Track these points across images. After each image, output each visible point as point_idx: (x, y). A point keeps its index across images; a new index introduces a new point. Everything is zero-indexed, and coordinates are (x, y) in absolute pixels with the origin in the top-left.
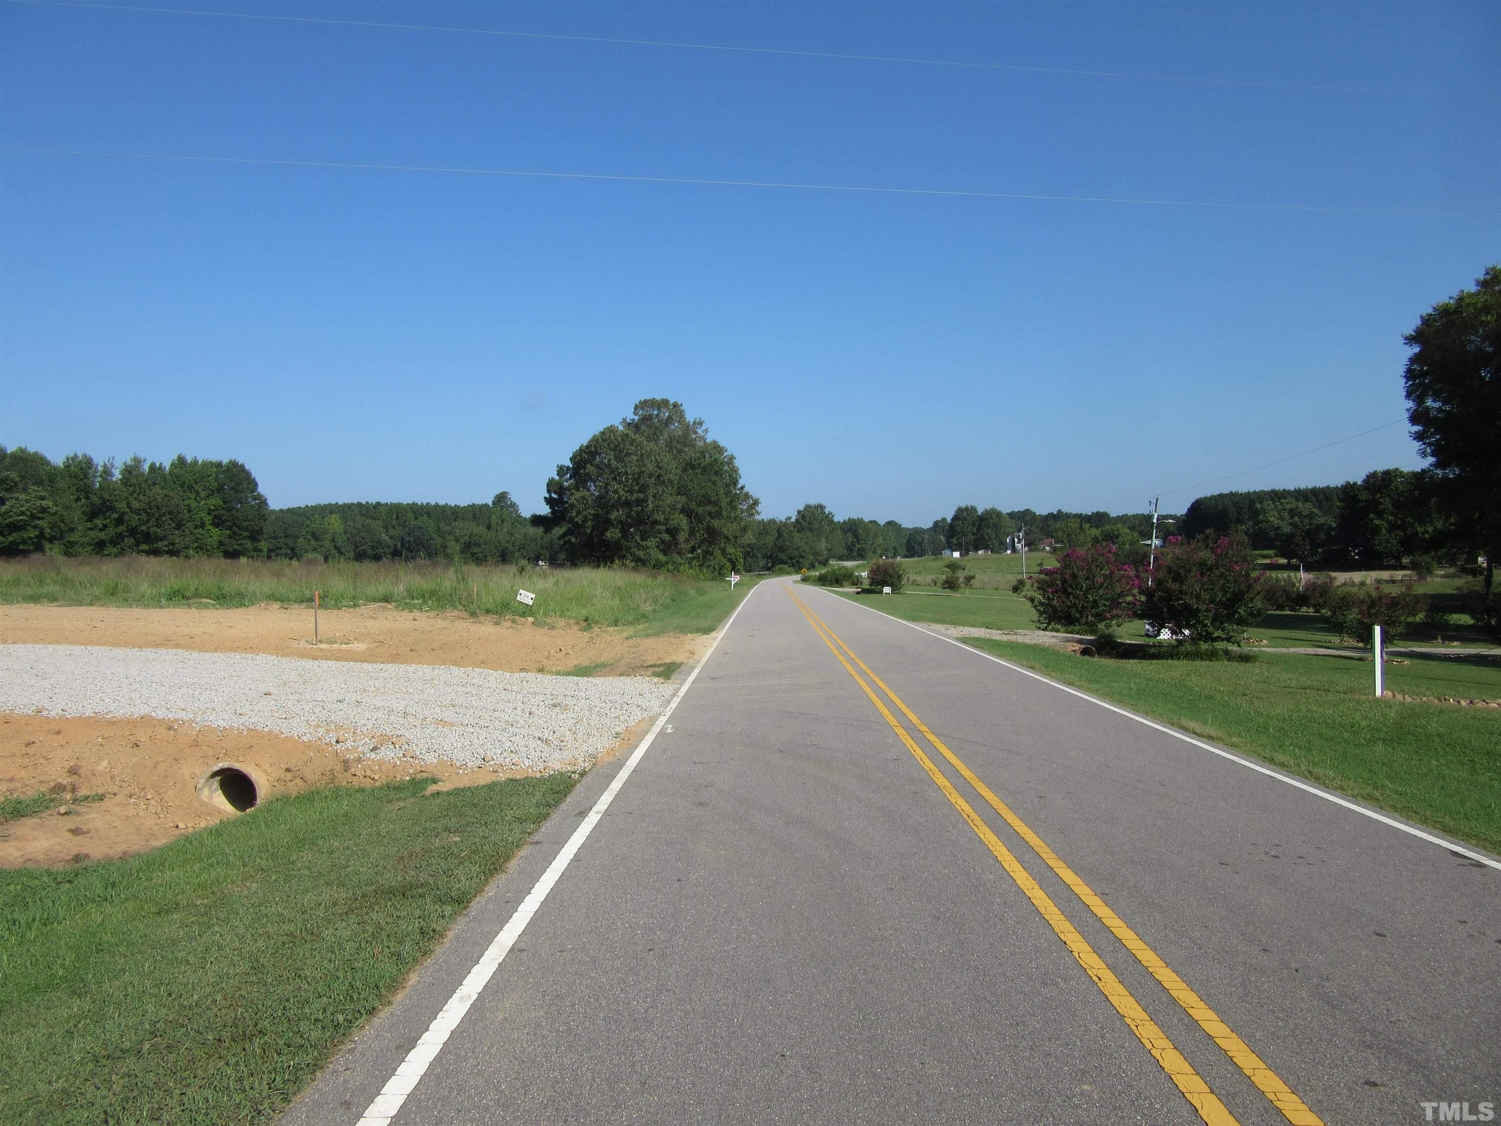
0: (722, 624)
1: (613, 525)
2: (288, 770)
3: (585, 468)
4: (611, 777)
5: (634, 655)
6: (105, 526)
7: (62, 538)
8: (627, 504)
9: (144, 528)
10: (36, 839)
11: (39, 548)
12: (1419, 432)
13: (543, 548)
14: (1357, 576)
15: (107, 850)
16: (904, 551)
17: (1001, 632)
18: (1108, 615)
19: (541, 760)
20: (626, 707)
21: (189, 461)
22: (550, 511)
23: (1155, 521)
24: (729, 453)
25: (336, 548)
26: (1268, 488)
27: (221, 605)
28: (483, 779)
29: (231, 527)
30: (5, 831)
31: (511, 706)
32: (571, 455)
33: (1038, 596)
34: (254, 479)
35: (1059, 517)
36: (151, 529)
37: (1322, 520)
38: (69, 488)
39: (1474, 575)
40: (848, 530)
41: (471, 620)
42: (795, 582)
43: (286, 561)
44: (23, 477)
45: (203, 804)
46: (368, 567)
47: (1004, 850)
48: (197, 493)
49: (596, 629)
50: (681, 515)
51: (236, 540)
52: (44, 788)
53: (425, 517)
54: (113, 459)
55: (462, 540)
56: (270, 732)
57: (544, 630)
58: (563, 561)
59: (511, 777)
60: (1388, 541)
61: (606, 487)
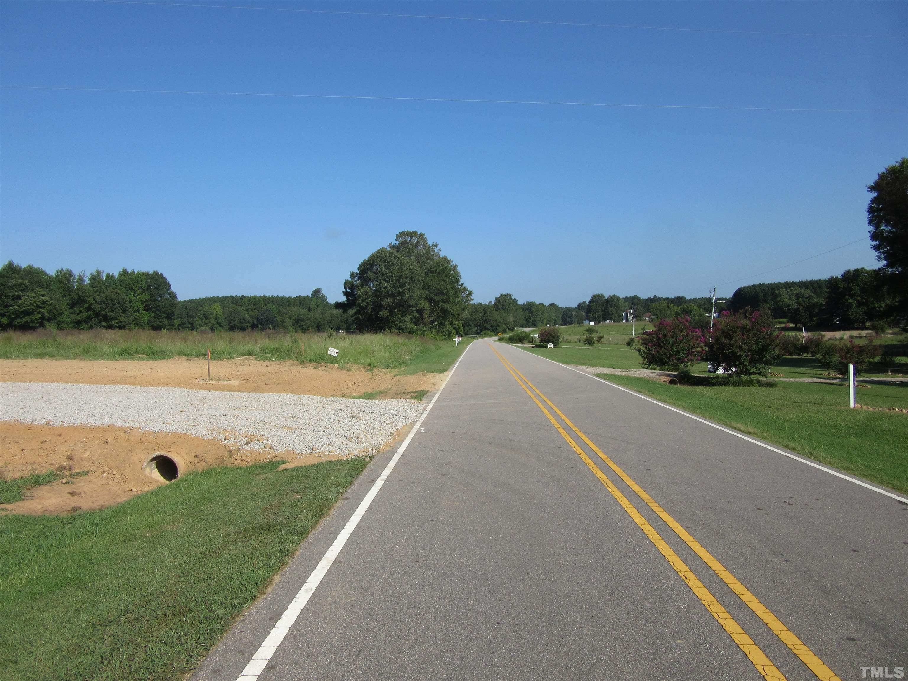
0: (451, 367)
1: (384, 308)
2: (196, 456)
3: (367, 274)
4: (389, 459)
5: (399, 386)
6: (80, 312)
7: (55, 319)
8: (393, 295)
9: (103, 312)
10: (49, 498)
11: (42, 325)
12: (877, 245)
13: (342, 322)
14: (838, 334)
15: (91, 504)
16: (560, 321)
17: (620, 370)
18: (686, 359)
19: (346, 449)
20: (396, 417)
21: (129, 272)
22: (346, 299)
23: (714, 302)
24: (454, 263)
25: (218, 323)
26: (783, 281)
27: (152, 358)
28: (313, 461)
29: (155, 311)
30: (31, 494)
31: (327, 417)
32: (358, 266)
33: (643, 349)
34: (169, 282)
35: (655, 300)
36: (108, 313)
37: (816, 300)
38: (59, 289)
40: (526, 309)
41: (301, 366)
42: (495, 341)
43: (189, 332)
44: (31, 283)
45: (146, 477)
46: (238, 335)
47: (626, 502)
48: (135, 291)
49: (376, 371)
50: (426, 301)
51: (159, 319)
52: (52, 468)
53: (271, 304)
54: (84, 271)
55: (293, 318)
56: (185, 434)
57: (345, 372)
58: (354, 329)
59: (329, 460)
60: (857, 313)
61: (379, 285)
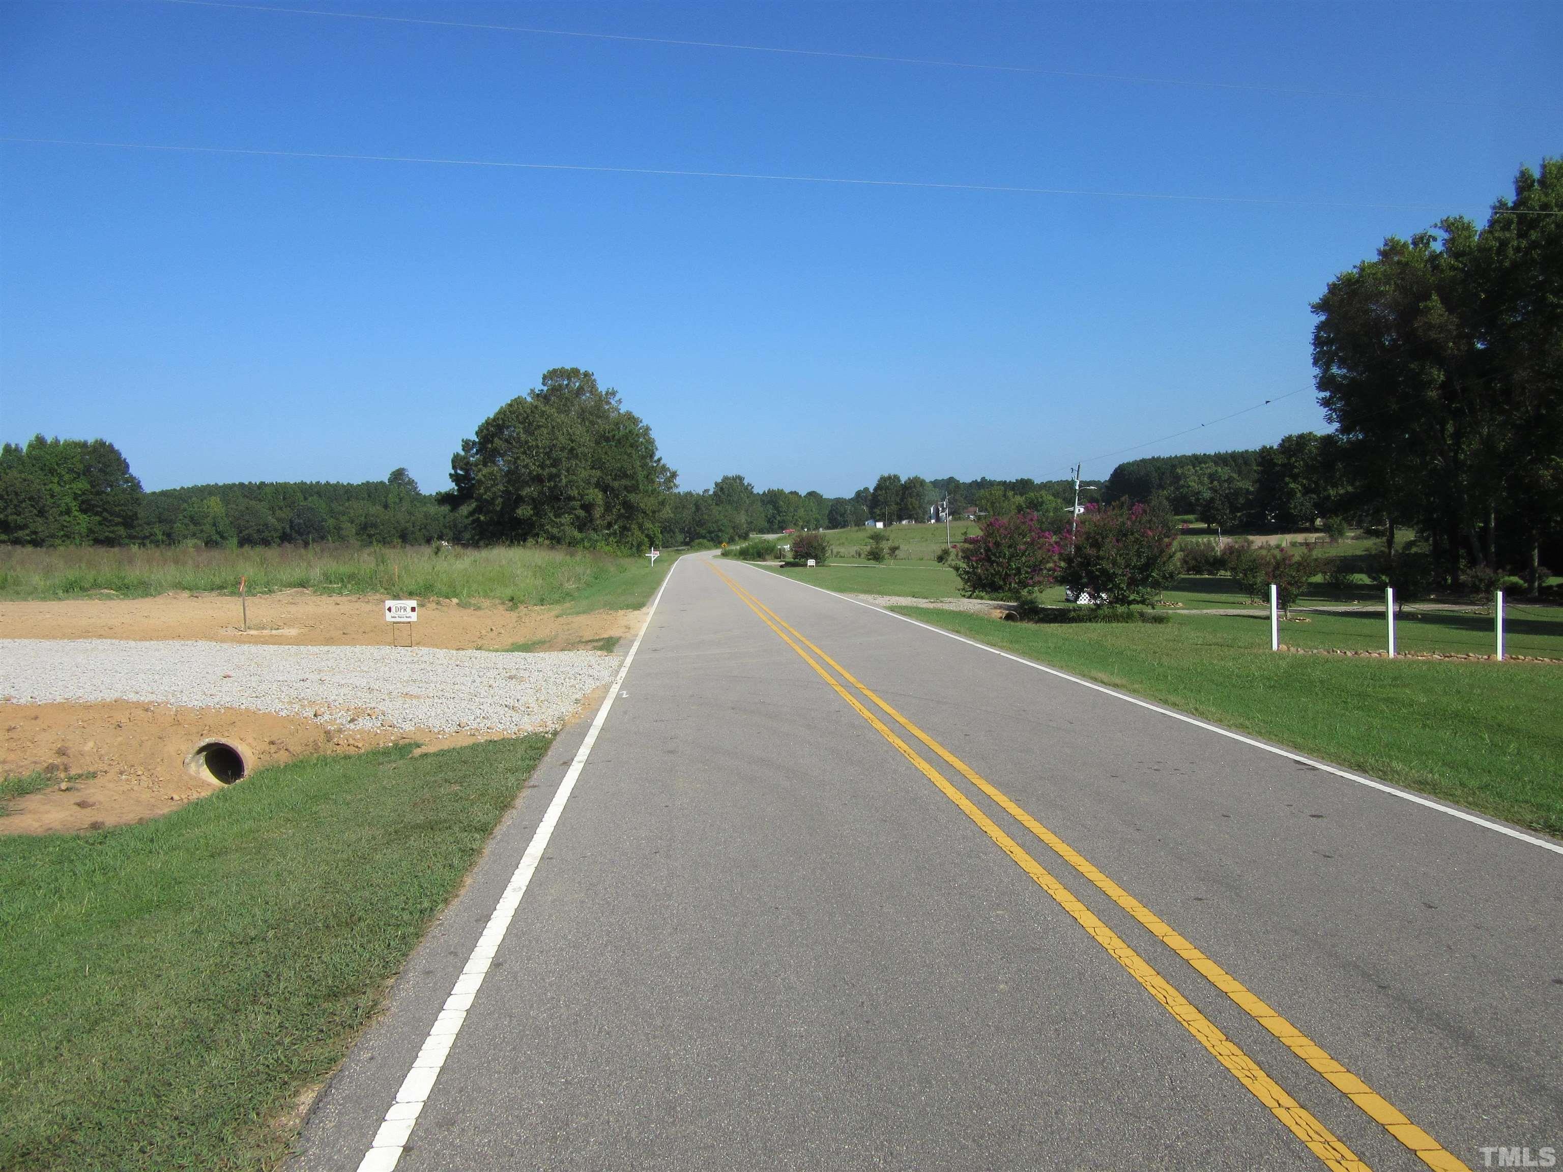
0: (651, 600)
1: (524, 502)
2: (272, 743)
3: (492, 442)
4: (584, 734)
5: (569, 632)
8: (539, 479)
9: (2, 516)
10: (48, 812)
12: (1326, 398)
13: (446, 528)
14: (1273, 540)
15: (117, 819)
16: (826, 521)
17: (927, 601)
18: (1030, 582)
19: (513, 724)
20: (579, 677)
21: (49, 442)
22: (456, 488)
23: (1077, 488)
24: (644, 423)
25: (218, 533)
26: (1189, 453)
27: (126, 595)
28: (464, 741)
29: (101, 512)
30: (16, 806)
31: (470, 679)
32: (477, 429)
33: (963, 565)
34: (125, 460)
35: (983, 484)
36: (9, 517)
37: (1240, 484)
39: (1378, 537)
40: (768, 502)
42: (715, 557)
45: (191, 778)
48: (61, 477)
49: (522, 607)
50: (596, 490)
51: (108, 527)
52: (39, 768)
53: (315, 497)
55: (357, 521)
56: (247, 709)
57: (470, 611)
58: (468, 540)
59: (489, 739)
60: (1302, 504)
61: (515, 463)
